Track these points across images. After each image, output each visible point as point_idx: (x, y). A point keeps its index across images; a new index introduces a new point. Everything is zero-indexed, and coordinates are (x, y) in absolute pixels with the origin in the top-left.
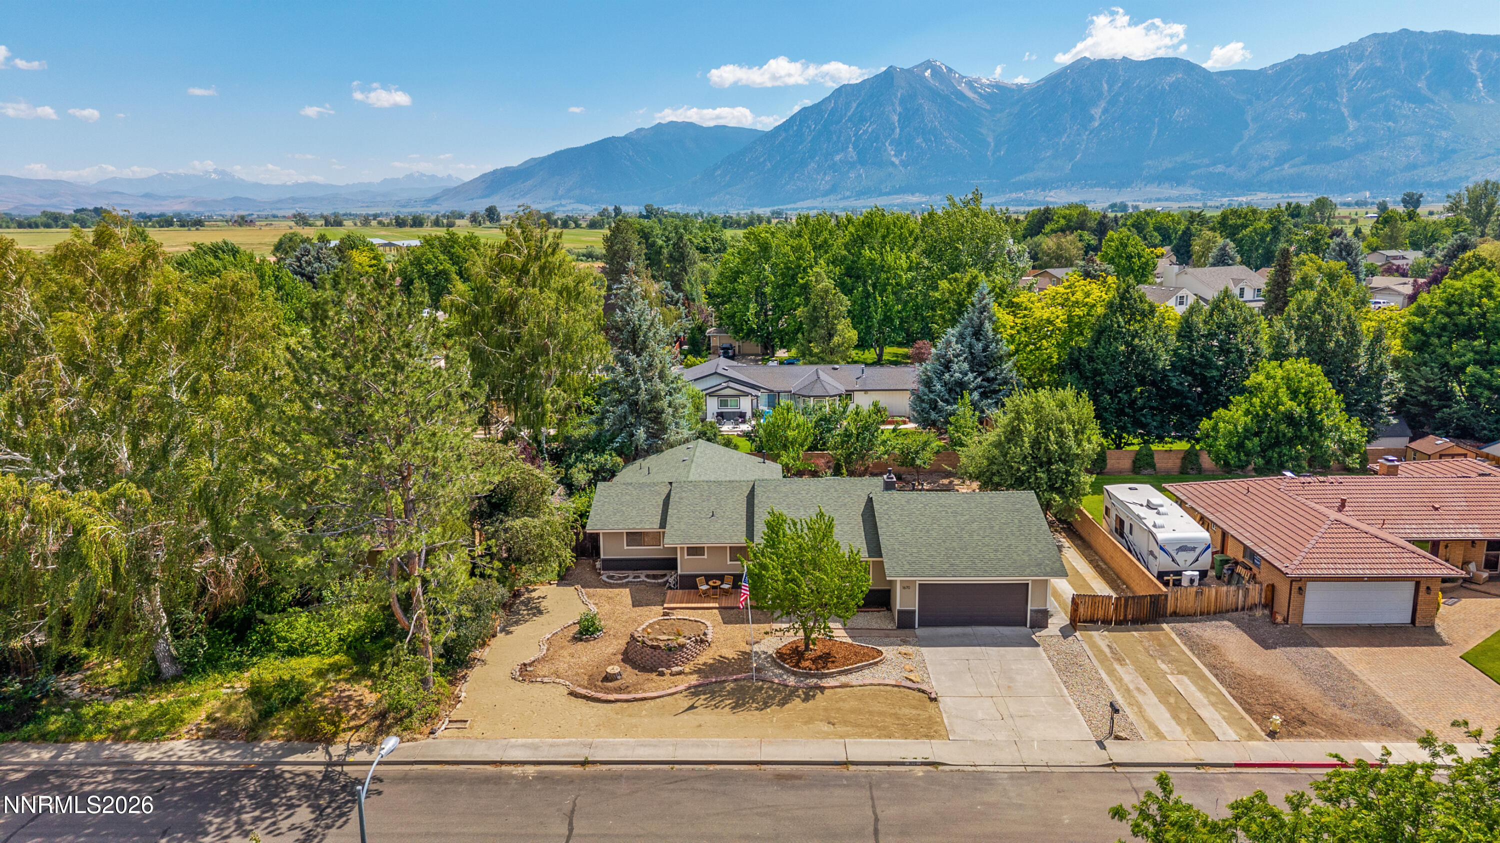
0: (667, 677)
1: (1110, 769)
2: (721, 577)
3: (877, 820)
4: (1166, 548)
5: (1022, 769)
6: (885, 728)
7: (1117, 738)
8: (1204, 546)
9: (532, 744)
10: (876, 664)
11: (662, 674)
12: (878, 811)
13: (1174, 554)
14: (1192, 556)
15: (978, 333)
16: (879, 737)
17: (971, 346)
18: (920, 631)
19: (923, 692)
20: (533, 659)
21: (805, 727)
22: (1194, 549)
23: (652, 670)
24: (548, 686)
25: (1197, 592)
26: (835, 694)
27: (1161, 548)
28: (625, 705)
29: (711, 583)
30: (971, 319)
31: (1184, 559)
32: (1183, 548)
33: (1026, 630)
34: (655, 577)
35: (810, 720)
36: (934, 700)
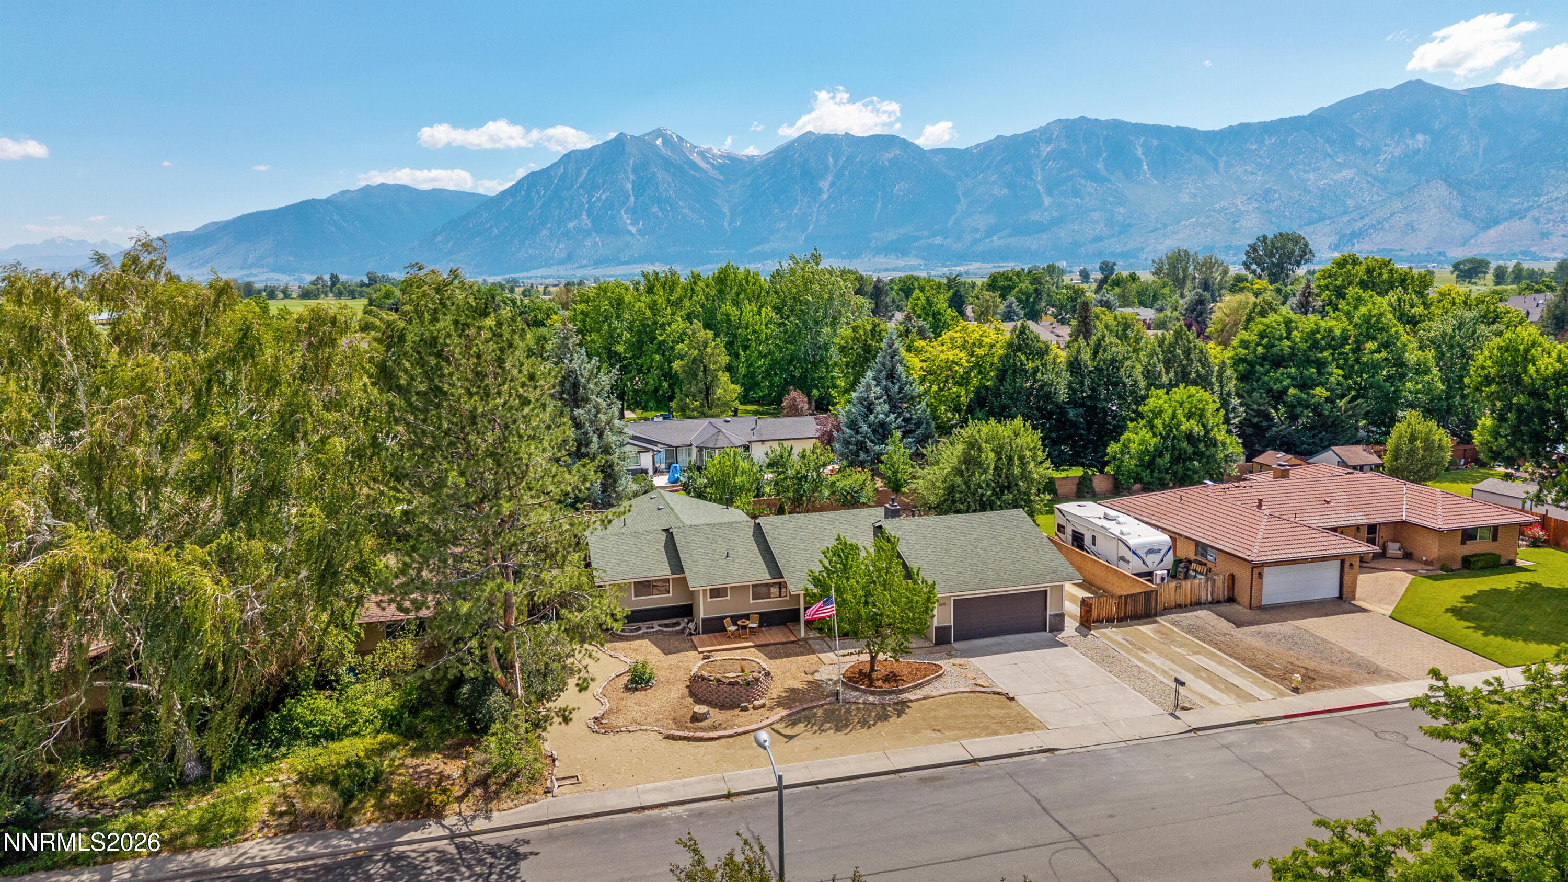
0: (751, 711)
1: (1192, 734)
2: (747, 617)
3: (1038, 801)
4: (1138, 552)
5: (1123, 744)
6: (987, 728)
7: (1183, 709)
8: (1166, 548)
9: (663, 787)
10: (941, 676)
11: (745, 709)
12: (1034, 793)
13: (1143, 556)
14: (1157, 557)
15: (891, 376)
16: (987, 735)
17: (886, 389)
18: (957, 645)
19: (999, 694)
20: (600, 713)
21: (916, 737)
22: (1159, 551)
23: (732, 707)
24: (636, 734)
26: (922, 705)
27: (1134, 553)
28: (731, 740)
29: (739, 622)
30: (883, 364)
31: (1152, 560)
32: (1151, 551)
33: (1047, 635)
34: (666, 626)
35: (916, 731)
36: (1013, 699)
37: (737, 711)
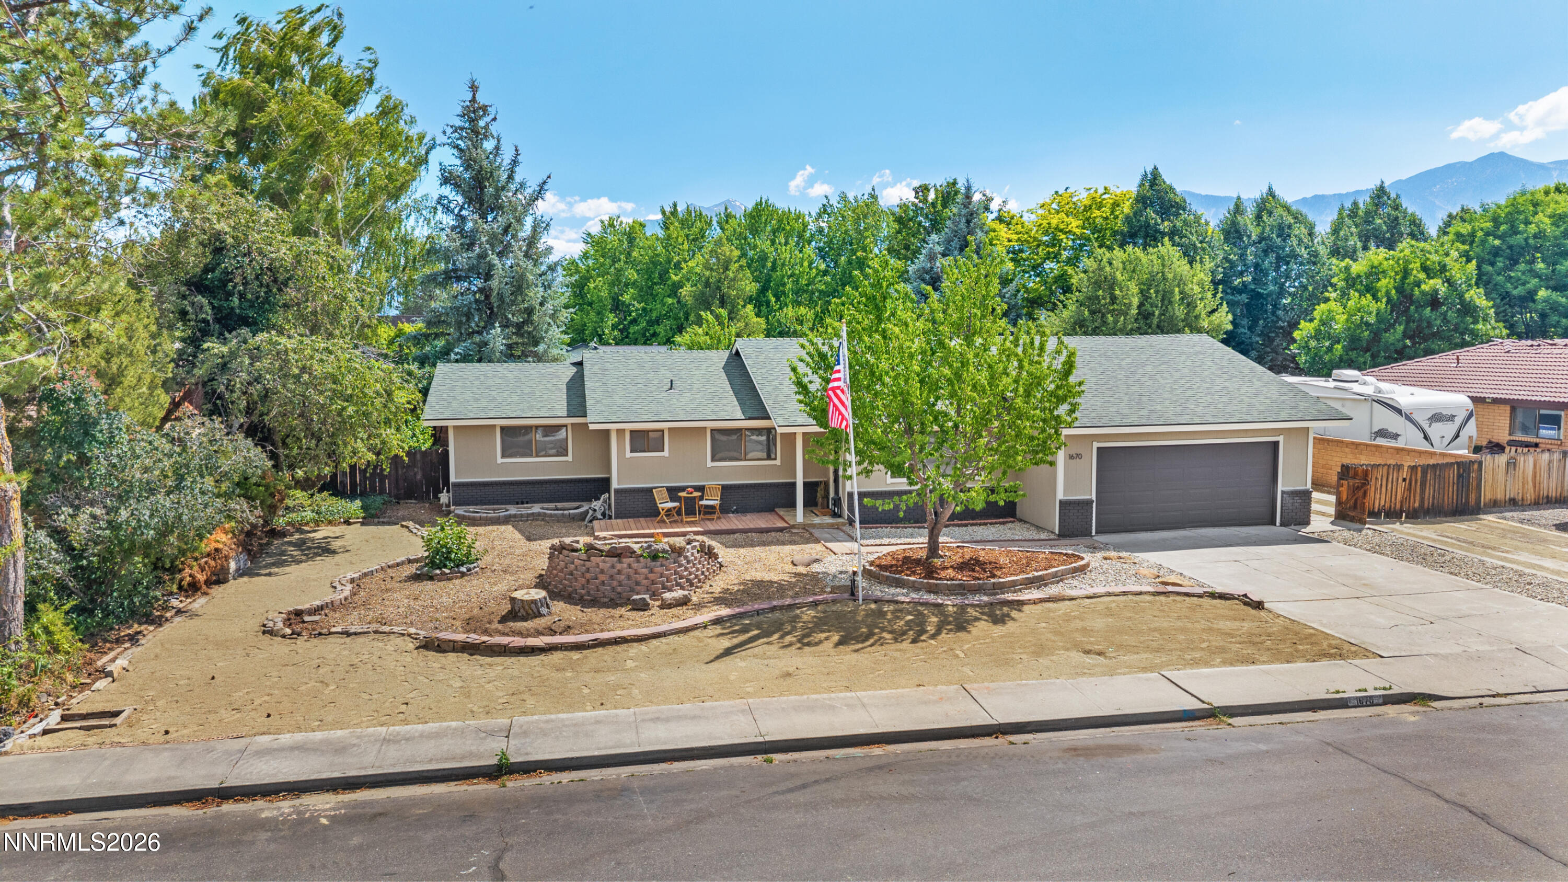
0: (655, 612)
2: (699, 489)
4: (1415, 416)
6: (1222, 650)
9: (327, 742)
10: (1081, 570)
11: (642, 607)
13: (1425, 426)
14: (1449, 429)
18: (1103, 538)
19: (1222, 596)
20: (318, 603)
22: (1452, 418)
24: (361, 640)
25: (1508, 464)
27: (1408, 418)
29: (684, 497)
31: (1445, 430)
32: (1437, 418)
35: (1040, 650)
36: (1259, 605)
37: (622, 611)
